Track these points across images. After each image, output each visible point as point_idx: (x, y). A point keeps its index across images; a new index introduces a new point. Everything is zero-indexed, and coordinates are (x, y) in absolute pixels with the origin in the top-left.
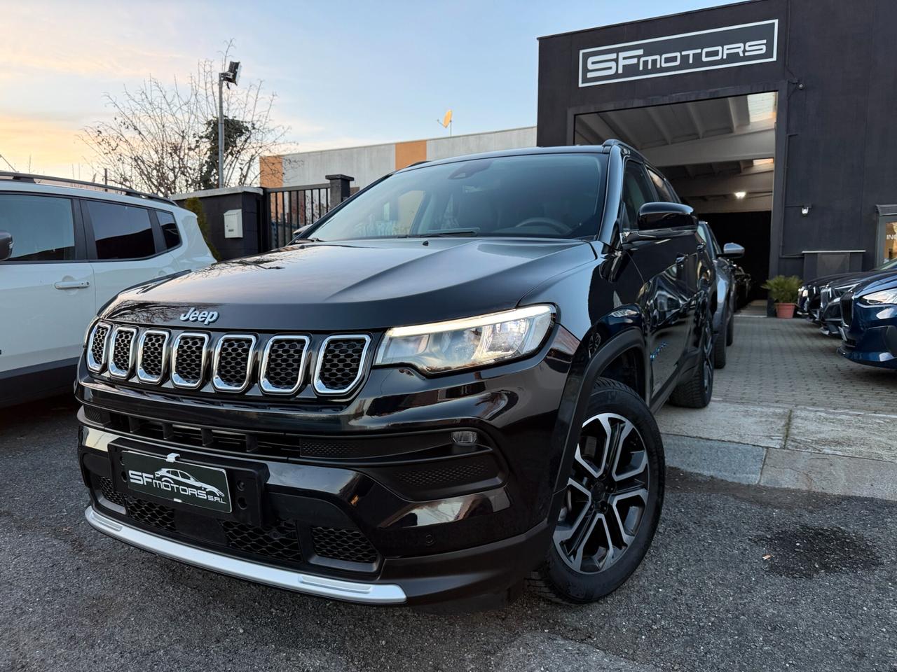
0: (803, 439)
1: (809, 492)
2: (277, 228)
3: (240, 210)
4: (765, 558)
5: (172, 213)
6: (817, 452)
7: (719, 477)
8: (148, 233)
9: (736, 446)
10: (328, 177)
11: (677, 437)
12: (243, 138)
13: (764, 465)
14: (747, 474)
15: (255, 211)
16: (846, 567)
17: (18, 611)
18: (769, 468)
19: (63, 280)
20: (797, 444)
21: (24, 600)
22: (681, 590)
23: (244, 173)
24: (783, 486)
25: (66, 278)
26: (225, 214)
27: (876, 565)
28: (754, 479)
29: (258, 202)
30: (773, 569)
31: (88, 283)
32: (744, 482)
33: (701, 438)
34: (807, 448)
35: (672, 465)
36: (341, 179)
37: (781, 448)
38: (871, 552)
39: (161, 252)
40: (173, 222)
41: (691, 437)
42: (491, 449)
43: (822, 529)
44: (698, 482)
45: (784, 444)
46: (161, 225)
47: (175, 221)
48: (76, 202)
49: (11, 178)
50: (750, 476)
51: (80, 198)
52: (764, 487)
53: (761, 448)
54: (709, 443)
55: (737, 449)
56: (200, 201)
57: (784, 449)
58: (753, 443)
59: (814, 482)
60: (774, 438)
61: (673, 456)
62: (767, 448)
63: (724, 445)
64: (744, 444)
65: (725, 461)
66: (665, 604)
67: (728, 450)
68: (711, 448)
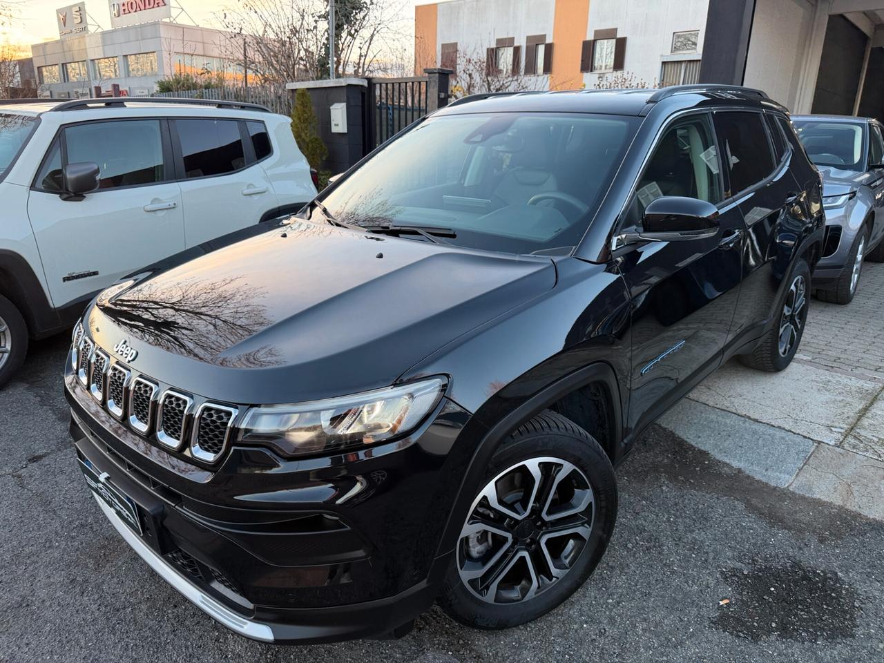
0: (869, 436)
1: (841, 508)
2: (393, 112)
3: (345, 104)
4: (721, 603)
5: (263, 122)
6: (876, 457)
7: (747, 472)
8: (238, 144)
9: (783, 434)
10: (426, 71)
11: (723, 412)
12: (362, 14)
13: (805, 464)
14: (780, 473)
15: (360, 104)
16: (807, 631)
17: (48, 545)
18: (810, 469)
19: (152, 204)
20: (857, 442)
21: (56, 533)
22: (605, 630)
23: (364, 52)
24: (814, 496)
25: (155, 201)
26: (331, 108)
27: (845, 636)
28: (784, 480)
29: (363, 94)
30: (723, 621)
31: (175, 204)
32: (773, 484)
33: (749, 418)
34: (867, 451)
35: (702, 448)
36: (439, 73)
37: (836, 445)
38: (852, 616)
39: (251, 163)
40: (264, 131)
41: (739, 415)
42: (349, 528)
43: (814, 572)
44: (719, 476)
45: (841, 439)
46: (251, 135)
47: (267, 130)
48: (165, 123)
49: (103, 105)
50: (783, 476)
51: (168, 119)
52: (793, 493)
53: (811, 442)
54: (755, 426)
55: (783, 438)
56: (309, 93)
57: (838, 447)
58: (805, 434)
59: (854, 496)
60: (833, 429)
61: (709, 436)
62: (819, 442)
63: (771, 431)
64: (795, 433)
65: (762, 452)
66: (581, 644)
67: (773, 438)
68: (755, 432)
